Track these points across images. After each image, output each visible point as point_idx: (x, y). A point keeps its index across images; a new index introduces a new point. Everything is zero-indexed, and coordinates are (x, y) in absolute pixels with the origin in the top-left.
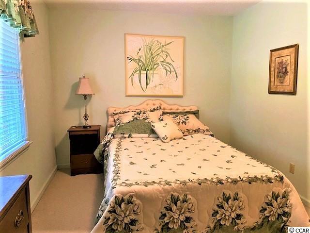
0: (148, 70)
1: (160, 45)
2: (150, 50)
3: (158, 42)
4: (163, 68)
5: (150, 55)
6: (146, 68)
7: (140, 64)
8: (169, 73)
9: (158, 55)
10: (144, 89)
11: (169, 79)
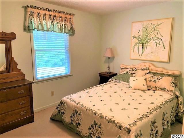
0: (144, 43)
1: (153, 26)
2: (146, 30)
3: (152, 24)
4: (154, 41)
5: (146, 33)
6: (143, 42)
7: (139, 39)
8: (158, 45)
9: (151, 33)
10: (141, 55)
11: (158, 49)
